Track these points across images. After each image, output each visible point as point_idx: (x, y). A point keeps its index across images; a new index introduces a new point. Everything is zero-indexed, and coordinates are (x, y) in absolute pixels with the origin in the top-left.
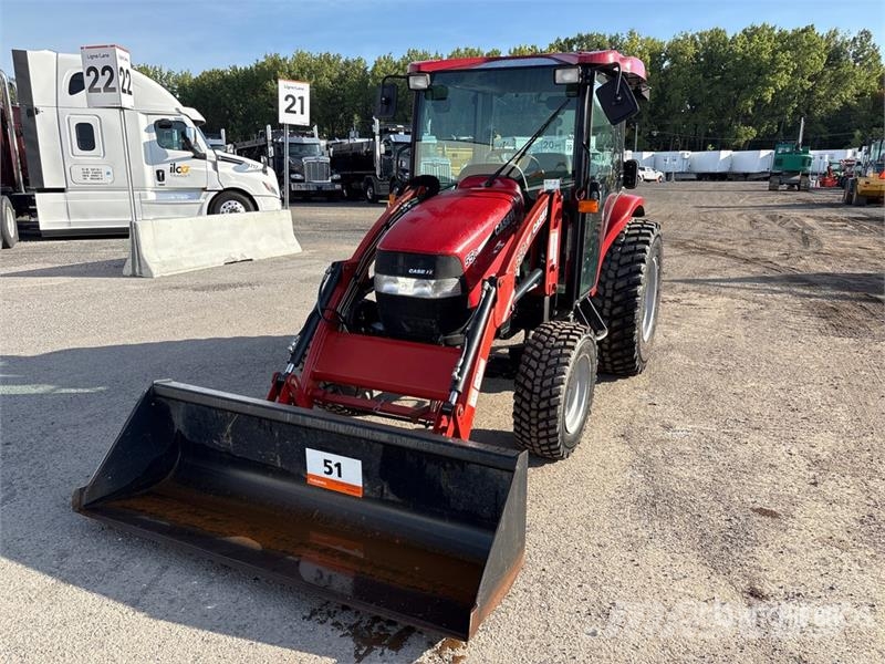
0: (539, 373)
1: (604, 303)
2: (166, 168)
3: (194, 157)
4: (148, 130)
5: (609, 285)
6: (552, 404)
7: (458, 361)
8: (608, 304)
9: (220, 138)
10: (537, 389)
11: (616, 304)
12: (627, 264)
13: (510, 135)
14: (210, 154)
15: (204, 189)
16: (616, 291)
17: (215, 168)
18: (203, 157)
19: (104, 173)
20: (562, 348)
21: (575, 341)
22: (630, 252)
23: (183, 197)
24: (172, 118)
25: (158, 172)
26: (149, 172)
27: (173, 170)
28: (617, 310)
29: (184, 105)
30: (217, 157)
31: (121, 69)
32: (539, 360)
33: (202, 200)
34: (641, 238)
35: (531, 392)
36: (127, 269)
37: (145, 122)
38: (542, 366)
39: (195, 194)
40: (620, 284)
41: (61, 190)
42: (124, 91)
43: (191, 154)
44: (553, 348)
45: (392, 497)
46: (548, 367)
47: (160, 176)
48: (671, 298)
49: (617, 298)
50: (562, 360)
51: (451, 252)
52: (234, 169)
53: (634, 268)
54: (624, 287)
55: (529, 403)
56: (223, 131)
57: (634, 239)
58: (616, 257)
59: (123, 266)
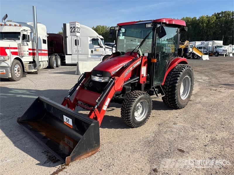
0: (126, 103)
1: (166, 87)
2: (93, 50)
3: (100, 47)
4: (90, 41)
5: (168, 82)
6: (128, 112)
7: (98, 98)
8: (168, 88)
9: (114, 43)
10: (125, 108)
11: (170, 88)
12: (174, 77)
13: (194, 41)
14: (104, 46)
15: (102, 55)
16: (170, 84)
17: (105, 50)
18: (102, 47)
19: (80, 51)
20: (133, 97)
21: (138, 96)
22: (176, 74)
23: (97, 57)
24: (96, 38)
25: (92, 51)
26: (90, 51)
27: (95, 50)
28: (170, 90)
29: (99, 35)
30: (105, 47)
31: (77, 27)
32: (127, 100)
33: (101, 58)
34: (180, 70)
35: (124, 108)
36: (76, 73)
37: (90, 39)
38: (128, 102)
39: (99, 56)
40: (171, 83)
41: (71, 55)
42: (77, 32)
43: (99, 46)
44: (131, 97)
45: (77, 129)
46: (129, 102)
47: (92, 52)
48: (214, 89)
49: (170, 86)
50: (133, 101)
51: (107, 71)
52: (109, 50)
53: (176, 78)
54: (172, 83)
55: (123, 111)
56: (115, 41)
57: (178, 70)
58: (171, 75)
59: (75, 72)
